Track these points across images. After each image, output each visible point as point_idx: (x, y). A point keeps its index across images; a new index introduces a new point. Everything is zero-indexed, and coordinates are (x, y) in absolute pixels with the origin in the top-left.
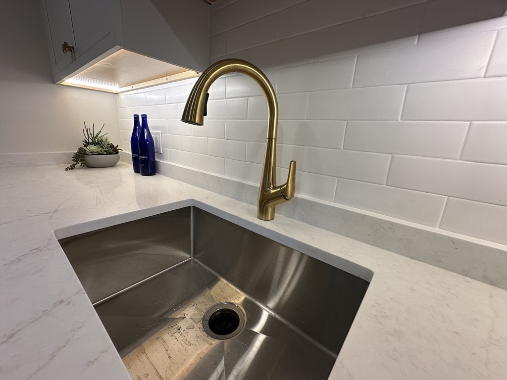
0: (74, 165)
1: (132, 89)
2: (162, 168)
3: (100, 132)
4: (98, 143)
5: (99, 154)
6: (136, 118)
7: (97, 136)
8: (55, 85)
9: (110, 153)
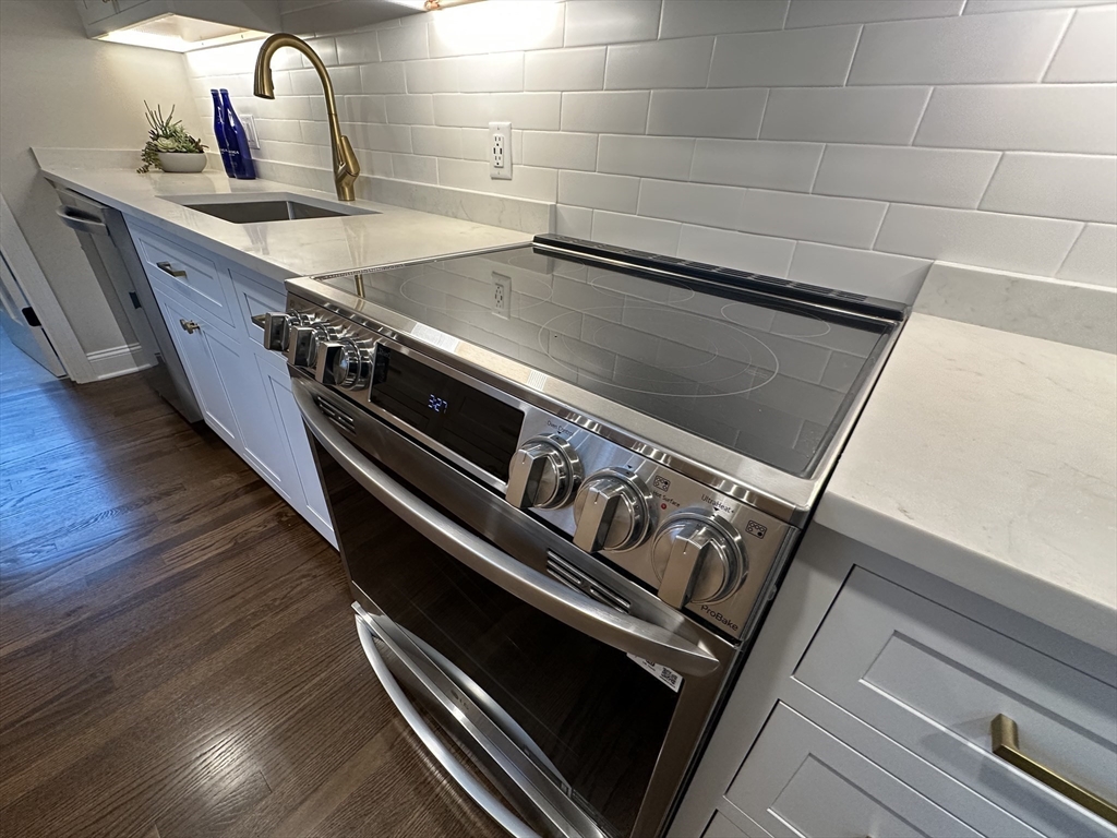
0: (147, 167)
1: (202, 46)
2: (262, 169)
3: (171, 117)
4: (172, 136)
5: (176, 151)
6: (215, 94)
7: (167, 124)
8: (89, 41)
9: (191, 151)
